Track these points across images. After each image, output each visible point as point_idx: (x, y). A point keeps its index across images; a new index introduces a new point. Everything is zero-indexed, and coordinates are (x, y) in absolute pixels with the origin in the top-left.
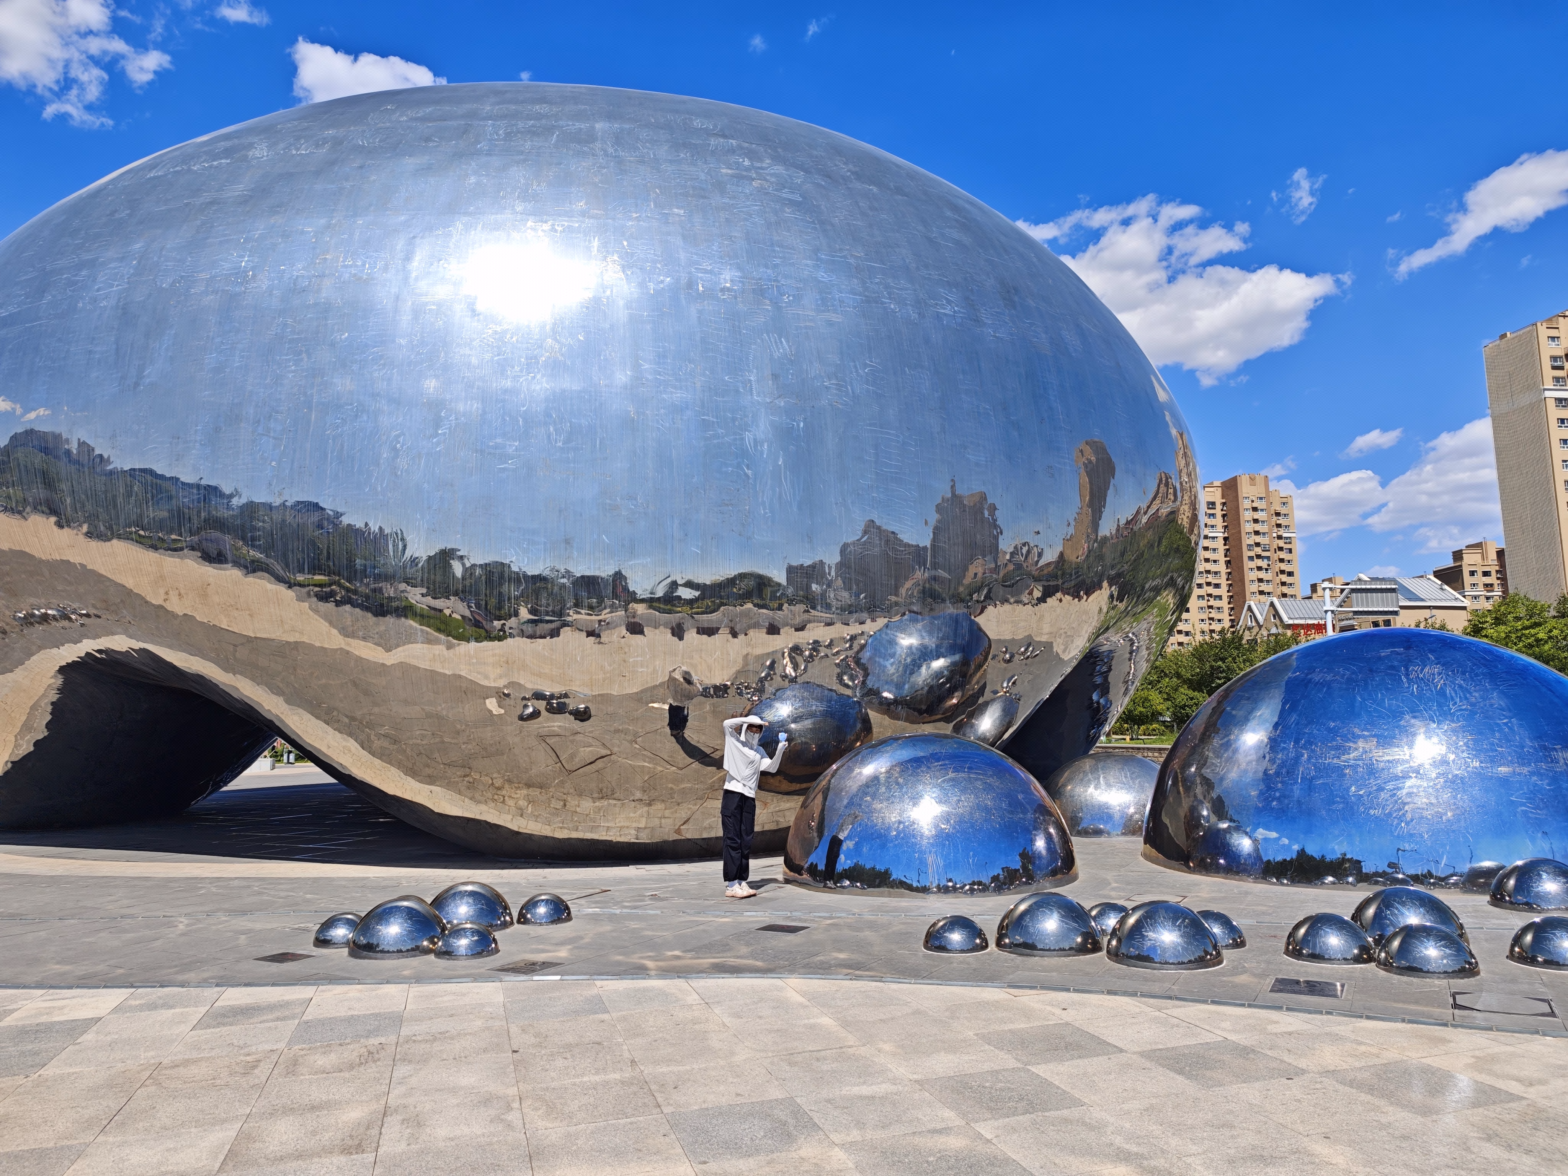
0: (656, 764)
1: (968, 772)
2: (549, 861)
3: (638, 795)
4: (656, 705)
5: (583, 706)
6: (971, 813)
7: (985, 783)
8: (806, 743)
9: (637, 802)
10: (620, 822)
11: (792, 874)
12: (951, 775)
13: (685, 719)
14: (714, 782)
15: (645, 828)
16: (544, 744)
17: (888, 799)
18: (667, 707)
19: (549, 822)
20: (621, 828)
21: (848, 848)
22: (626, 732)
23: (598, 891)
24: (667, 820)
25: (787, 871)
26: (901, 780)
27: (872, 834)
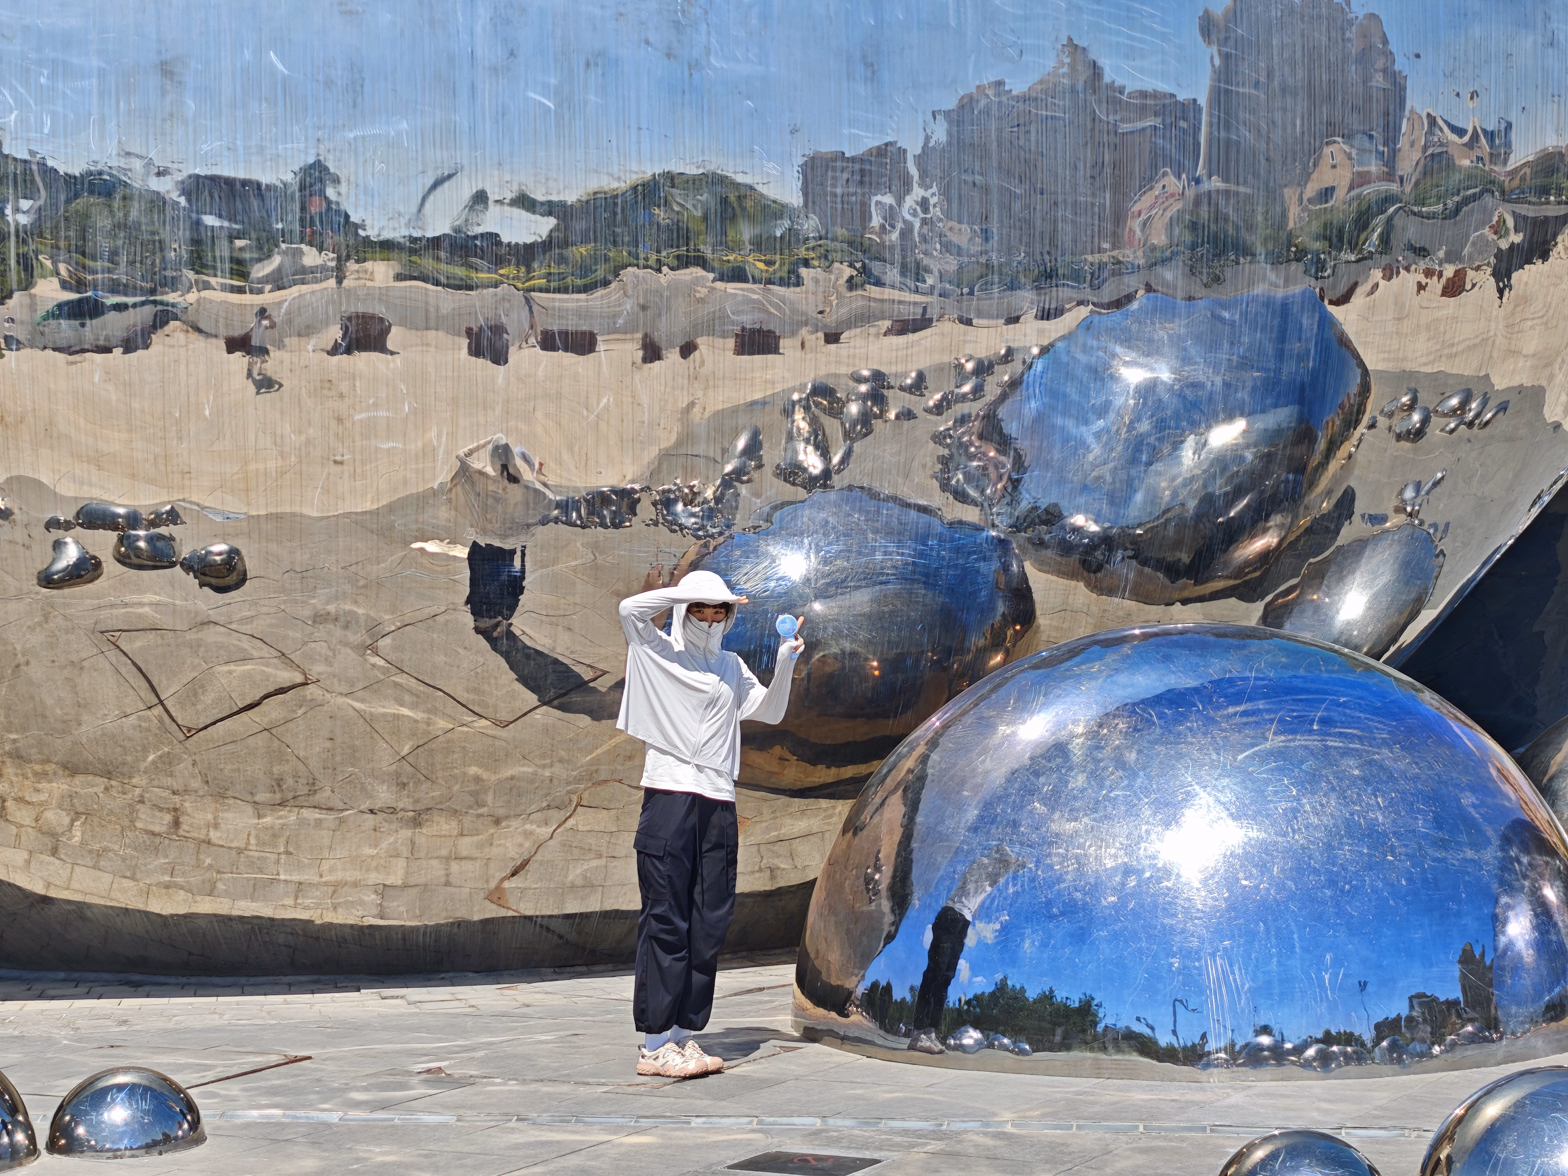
0: (433, 711)
1: (1320, 733)
2: (136, 977)
3: (384, 795)
4: (432, 547)
5: (221, 547)
6: (1329, 847)
7: (1371, 763)
8: (853, 655)
9: (381, 816)
10: (332, 870)
11: (821, 1011)
12: (1274, 741)
13: (516, 587)
14: (597, 761)
15: (405, 886)
16: (113, 655)
17: (1095, 807)
18: (462, 552)
19: (134, 868)
20: (337, 886)
21: (981, 943)
22: (347, 622)
23: (274, 1059)
24: (468, 866)
25: (808, 1004)
26: (1131, 756)
27: (1049, 903)
